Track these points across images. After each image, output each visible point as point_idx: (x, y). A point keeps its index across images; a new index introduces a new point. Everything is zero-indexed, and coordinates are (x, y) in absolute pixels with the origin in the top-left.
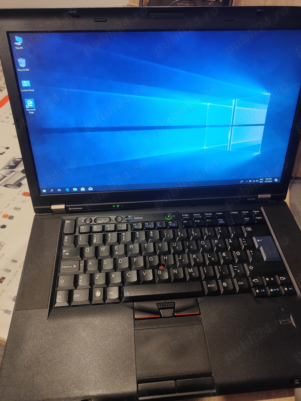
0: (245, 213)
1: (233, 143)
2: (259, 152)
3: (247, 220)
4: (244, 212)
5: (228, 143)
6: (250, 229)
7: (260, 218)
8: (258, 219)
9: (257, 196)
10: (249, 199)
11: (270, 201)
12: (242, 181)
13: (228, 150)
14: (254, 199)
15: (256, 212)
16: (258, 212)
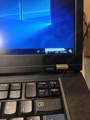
0: (41, 85)
1: (24, 13)
2: (50, 23)
3: (42, 92)
4: (41, 83)
5: (20, 13)
6: (42, 104)
7: (56, 90)
8: (54, 91)
9: (55, 65)
10: (47, 69)
11: (68, 71)
12: (39, 51)
13: (20, 19)
14: (52, 69)
15: (53, 83)
16: (55, 83)
